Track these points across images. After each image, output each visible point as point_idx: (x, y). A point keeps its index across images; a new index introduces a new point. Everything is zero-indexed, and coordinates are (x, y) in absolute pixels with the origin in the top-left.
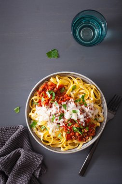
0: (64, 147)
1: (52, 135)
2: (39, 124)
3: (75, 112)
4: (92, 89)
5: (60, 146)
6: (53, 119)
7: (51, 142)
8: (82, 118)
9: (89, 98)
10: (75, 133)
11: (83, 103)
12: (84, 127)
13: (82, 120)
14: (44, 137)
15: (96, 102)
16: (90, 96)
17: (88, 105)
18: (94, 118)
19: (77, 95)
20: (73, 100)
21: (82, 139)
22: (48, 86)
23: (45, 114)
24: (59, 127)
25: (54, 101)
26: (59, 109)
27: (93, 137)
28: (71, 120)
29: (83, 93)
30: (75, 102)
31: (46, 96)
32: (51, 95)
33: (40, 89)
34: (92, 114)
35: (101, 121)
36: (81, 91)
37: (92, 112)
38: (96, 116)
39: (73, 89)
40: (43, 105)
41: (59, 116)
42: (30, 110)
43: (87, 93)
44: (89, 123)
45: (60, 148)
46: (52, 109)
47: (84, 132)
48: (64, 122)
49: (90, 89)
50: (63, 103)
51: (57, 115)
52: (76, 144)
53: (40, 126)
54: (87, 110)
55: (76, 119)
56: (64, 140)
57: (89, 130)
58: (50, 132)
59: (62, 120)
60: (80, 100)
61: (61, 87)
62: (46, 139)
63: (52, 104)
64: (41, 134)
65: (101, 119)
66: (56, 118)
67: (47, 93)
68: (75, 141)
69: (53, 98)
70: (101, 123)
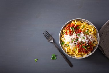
0: (77, 56)
2: (65, 43)
3: (84, 38)
5: (75, 55)
6: (73, 41)
7: (71, 53)
10: (83, 49)
11: (88, 34)
12: (88, 46)
13: (87, 42)
15: (94, 34)
16: (91, 31)
17: (90, 35)
19: (85, 30)
21: (86, 52)
22: (71, 25)
23: (69, 38)
24: (76, 45)
25: (74, 32)
26: (76, 36)
27: (92, 52)
28: (82, 42)
29: (88, 29)
30: (84, 33)
31: (70, 30)
32: (73, 29)
33: (67, 26)
37: (92, 39)
38: (93, 41)
39: (83, 27)
40: (68, 34)
45: (75, 56)
46: (73, 36)
47: (88, 48)
48: (78, 43)
49: (91, 28)
50: (78, 34)
51: (75, 39)
52: (83, 55)
53: (66, 45)
54: (90, 37)
55: (84, 42)
56: (77, 52)
57: (90, 48)
60: (86, 33)
61: (77, 26)
62: (68, 51)
63: (72, 34)
64: (66, 49)
65: (96, 43)
67: (70, 28)
70: (96, 45)
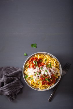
0: (41, 88)
1: (35, 82)
2: (29, 76)
3: (46, 71)
4: (55, 60)
5: (39, 87)
6: (36, 74)
7: (35, 85)
8: (50, 74)
9: (53, 65)
10: (46, 81)
11: (50, 67)
12: (51, 78)
13: (50, 75)
14: (31, 83)
15: (57, 67)
16: (54, 64)
17: (53, 68)
18: (55, 74)
19: (47, 63)
20: (45, 66)
21: (49, 84)
22: (34, 58)
23: (32, 72)
24: (39, 78)
25: (36, 66)
26: (39, 70)
27: (55, 83)
28: (45, 75)
30: (47, 66)
31: (33, 63)
32: (35, 63)
33: (30, 60)
34: (55, 73)
35: (59, 76)
36: (49, 61)
37: (55, 71)
38: (56, 73)
39: (46, 60)
40: (31, 68)
41: (39, 73)
42: (25, 70)
43: (52, 62)
44: (53, 77)
45: (39, 88)
46: (36, 69)
47: (51, 81)
50: (41, 67)
51: (38, 72)
52: (47, 87)
53: (30, 78)
54: (52, 70)
55: (47, 75)
56: (41, 84)
57: (53, 80)
58: (34, 81)
59: (40, 75)
61: (40, 59)
62: (32, 84)
63: (35, 67)
64: (30, 82)
65: (59, 75)
66: (37, 74)
67: (33, 62)
68: (46, 85)
69: (36, 64)
70: (59, 77)
